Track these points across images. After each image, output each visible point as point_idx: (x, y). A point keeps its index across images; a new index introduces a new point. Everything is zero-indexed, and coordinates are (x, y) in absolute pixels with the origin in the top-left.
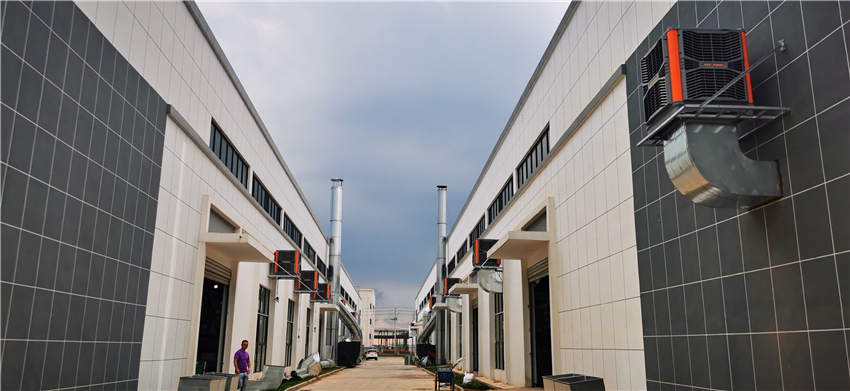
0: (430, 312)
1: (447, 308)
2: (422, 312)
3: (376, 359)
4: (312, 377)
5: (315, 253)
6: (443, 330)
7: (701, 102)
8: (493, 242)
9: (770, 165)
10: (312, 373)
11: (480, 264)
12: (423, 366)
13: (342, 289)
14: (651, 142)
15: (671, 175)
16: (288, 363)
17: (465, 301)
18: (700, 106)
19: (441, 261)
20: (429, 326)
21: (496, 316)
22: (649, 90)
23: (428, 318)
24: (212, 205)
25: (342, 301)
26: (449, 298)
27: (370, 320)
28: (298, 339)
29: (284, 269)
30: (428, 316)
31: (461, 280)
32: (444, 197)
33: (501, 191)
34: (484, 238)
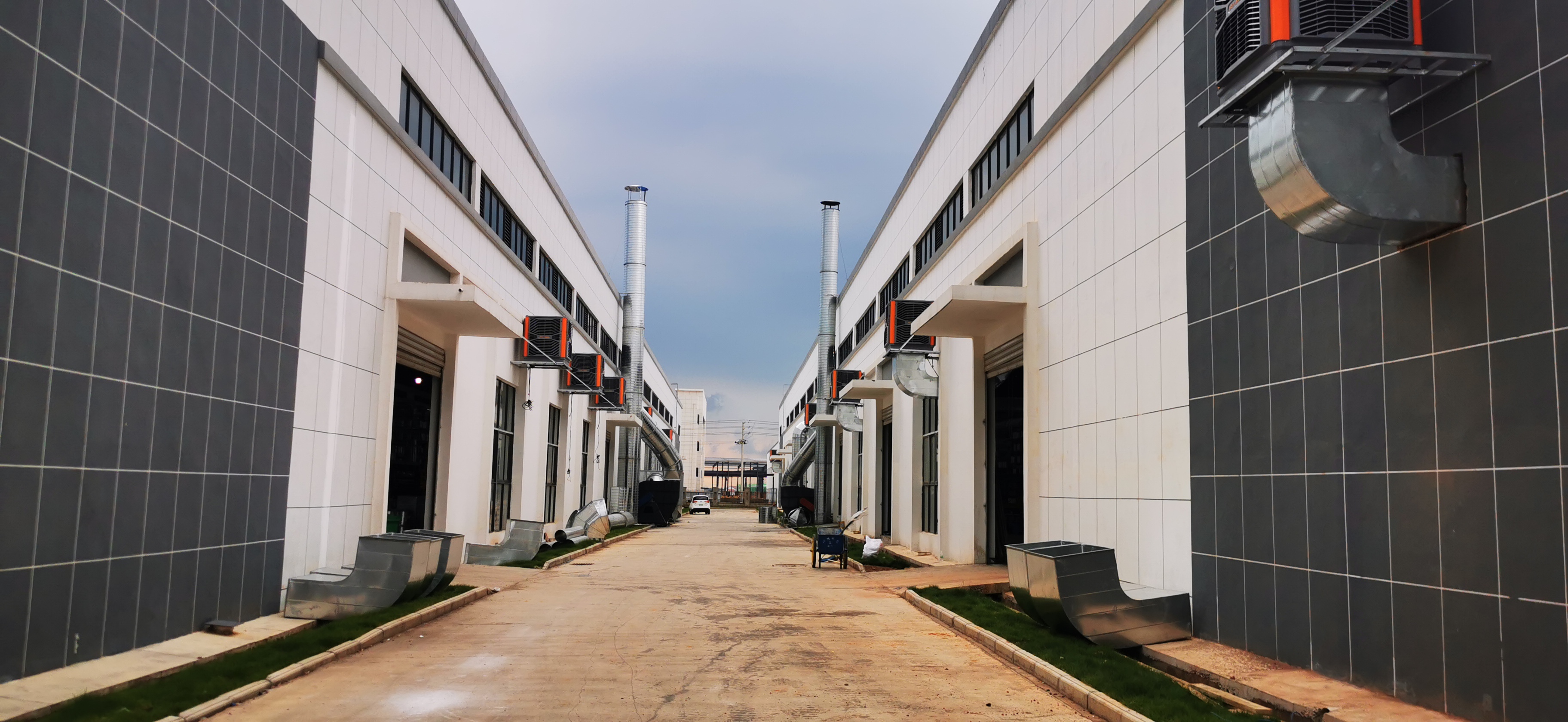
0: (806, 431)
1: (836, 423)
2: (792, 430)
3: (707, 511)
4: (593, 541)
5: (596, 322)
6: (828, 463)
7: (1324, 42)
8: (923, 305)
9: (1446, 163)
10: (593, 534)
11: (898, 345)
12: (791, 525)
13: (646, 386)
14: (1227, 118)
15: (1260, 180)
16: (550, 516)
17: (869, 409)
18: (1322, 50)
19: (827, 341)
20: (803, 454)
21: (924, 438)
22: (1228, 19)
23: (801, 440)
24: (407, 232)
25: (646, 409)
26: (841, 406)
27: (697, 443)
28: (567, 475)
29: (540, 351)
30: (801, 438)
31: (862, 374)
32: (835, 223)
33: (940, 212)
34: (906, 298)
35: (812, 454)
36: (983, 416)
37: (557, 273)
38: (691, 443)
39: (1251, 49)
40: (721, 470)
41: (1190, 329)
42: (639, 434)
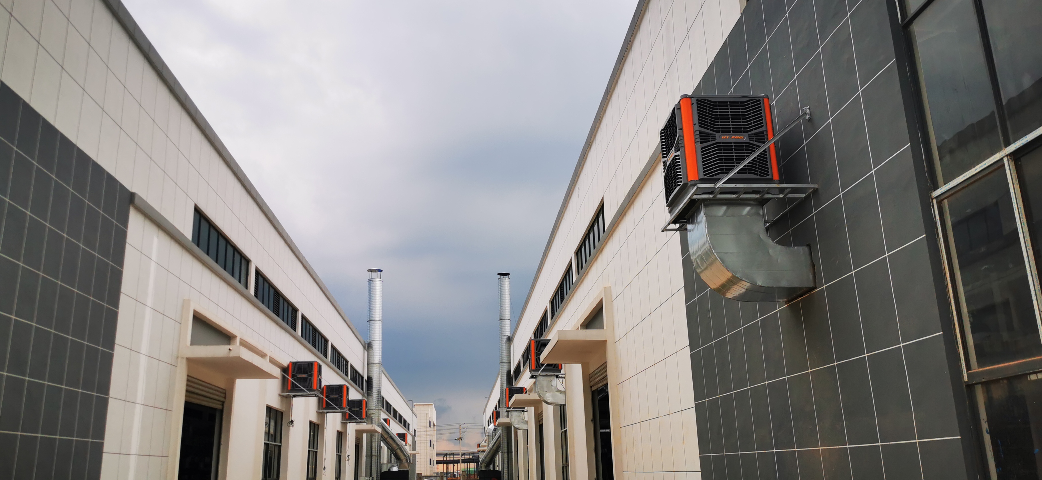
0: (495, 430)
1: (511, 424)
5: (347, 362)
9: (802, 251)
11: (537, 370)
13: (386, 404)
14: (676, 226)
17: (531, 415)
18: (714, 186)
19: (505, 366)
20: (493, 447)
21: (562, 433)
22: (668, 167)
23: (492, 436)
24: (195, 312)
25: (385, 420)
26: (512, 412)
27: (429, 441)
28: (323, 471)
29: (299, 385)
30: (492, 435)
31: (526, 389)
32: (507, 287)
33: (562, 280)
34: (547, 337)
35: (499, 447)
36: (591, 417)
37: (315, 330)
38: (426, 441)
39: (679, 185)
40: (449, 459)
41: (692, 356)
42: (379, 438)
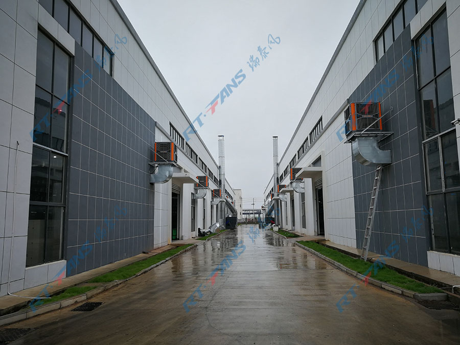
0: (271, 201)
1: (280, 199)
2: (267, 201)
4: (216, 234)
6: (278, 210)
8: (299, 169)
9: (388, 151)
11: (293, 179)
13: (226, 190)
17: (288, 196)
18: (361, 133)
19: (276, 176)
20: (271, 208)
21: (302, 203)
23: (270, 204)
25: (227, 197)
26: (281, 194)
31: (286, 186)
33: (303, 143)
34: (295, 167)
35: (274, 208)
38: (238, 205)
39: (349, 131)
40: (247, 212)
41: (354, 180)
42: (225, 204)
